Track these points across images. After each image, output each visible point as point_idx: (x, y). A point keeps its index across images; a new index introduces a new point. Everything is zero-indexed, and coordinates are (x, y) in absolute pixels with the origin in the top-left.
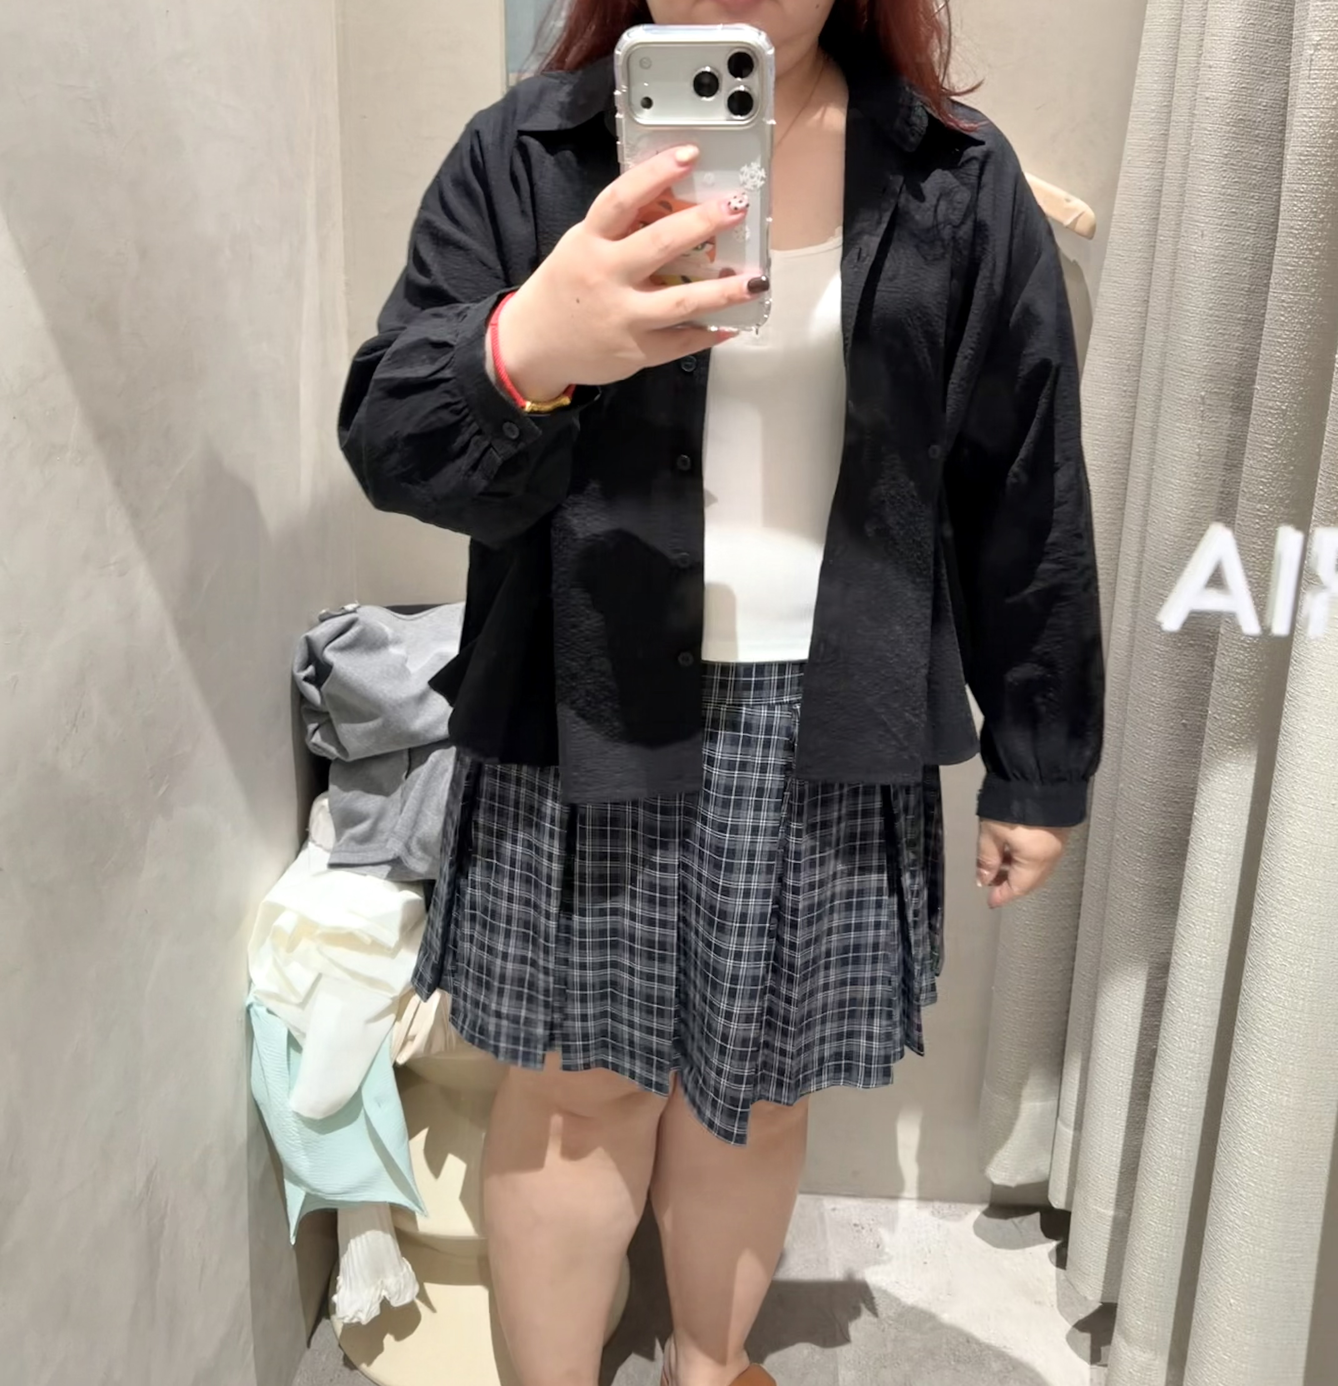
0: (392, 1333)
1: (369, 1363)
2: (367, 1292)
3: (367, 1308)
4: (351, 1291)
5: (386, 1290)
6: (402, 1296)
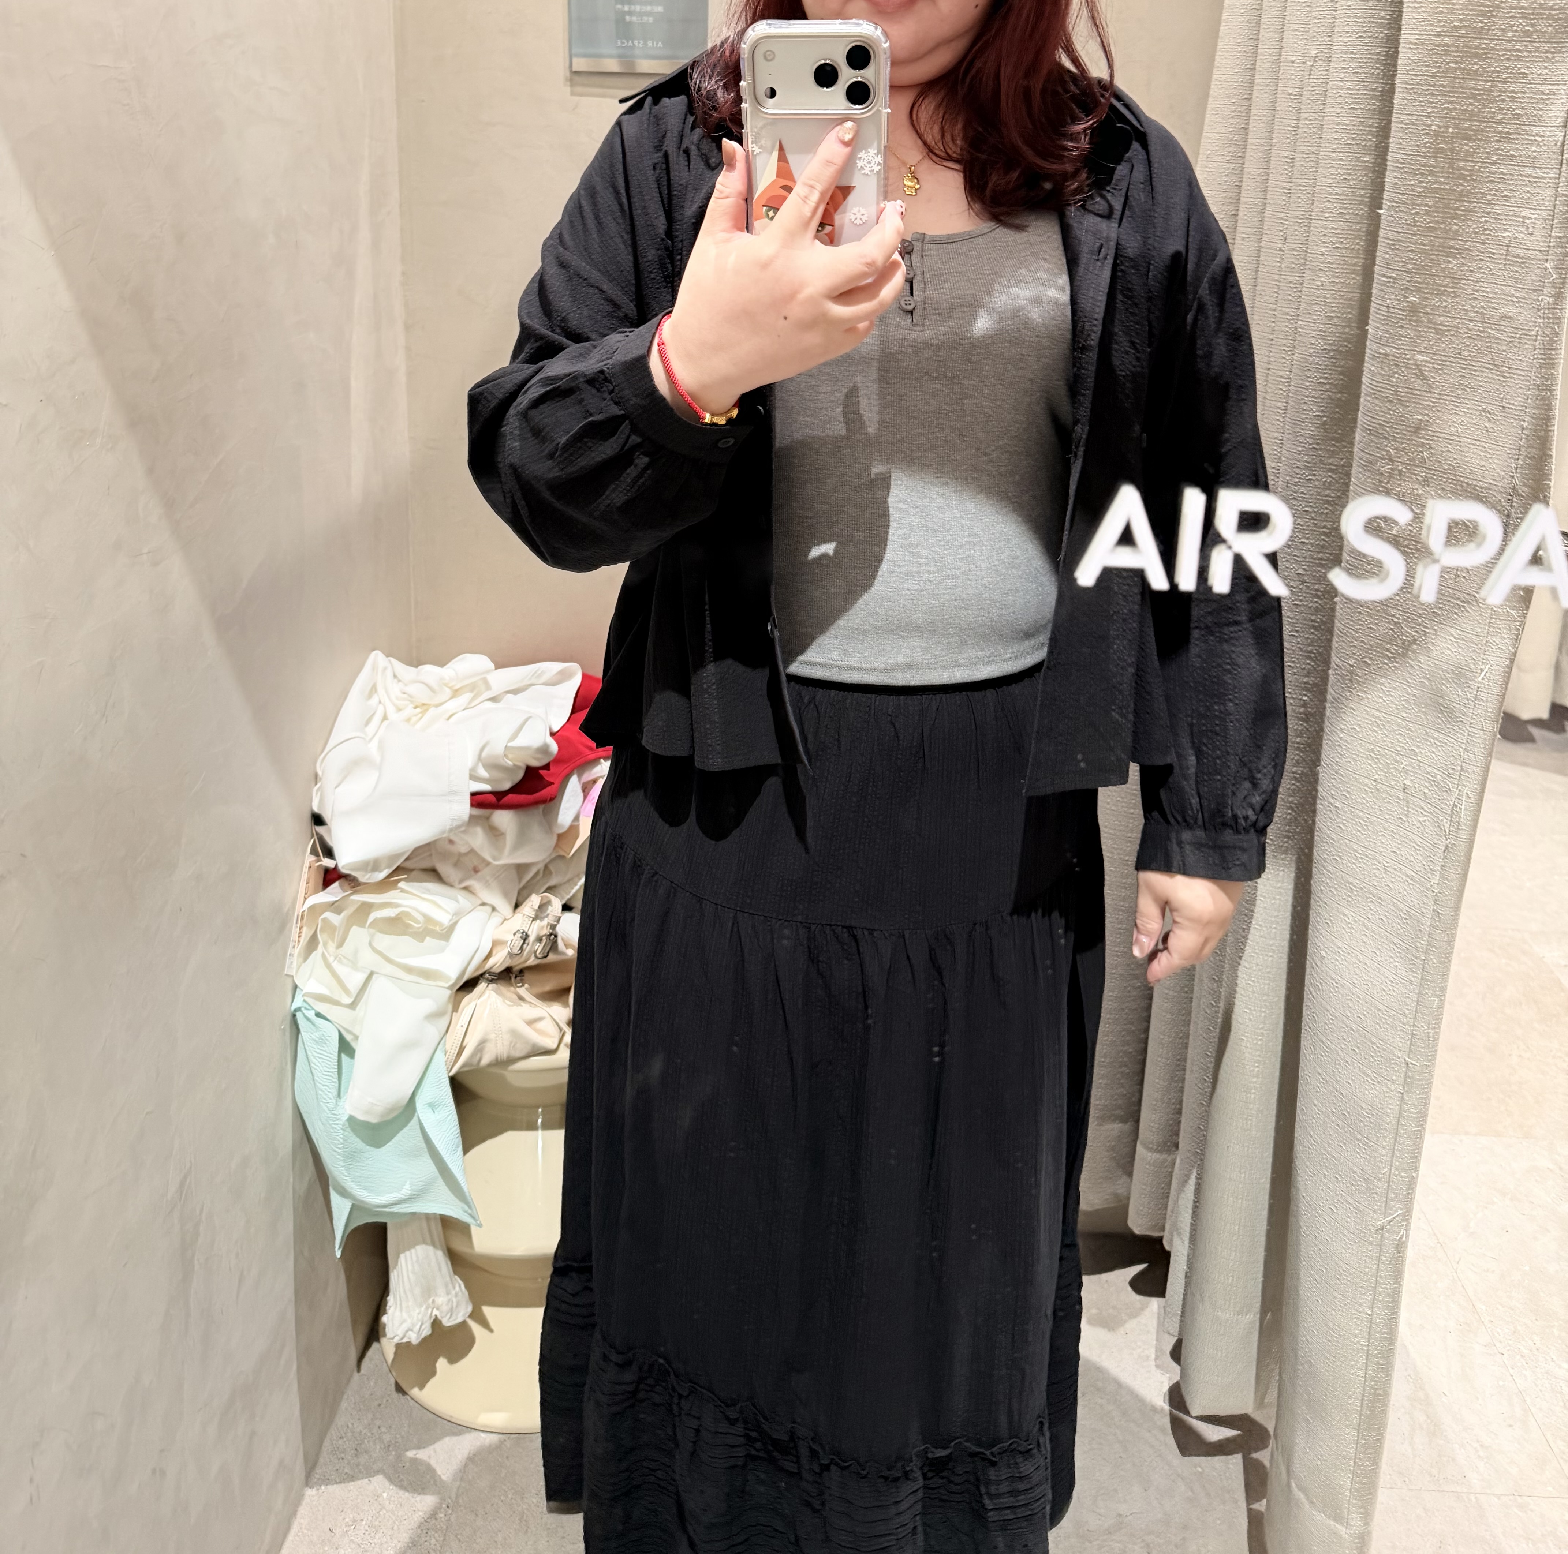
0: (444, 1355)
1: (422, 1387)
2: (417, 1311)
3: (418, 1327)
4: (401, 1310)
5: (438, 1309)
6: (454, 1315)
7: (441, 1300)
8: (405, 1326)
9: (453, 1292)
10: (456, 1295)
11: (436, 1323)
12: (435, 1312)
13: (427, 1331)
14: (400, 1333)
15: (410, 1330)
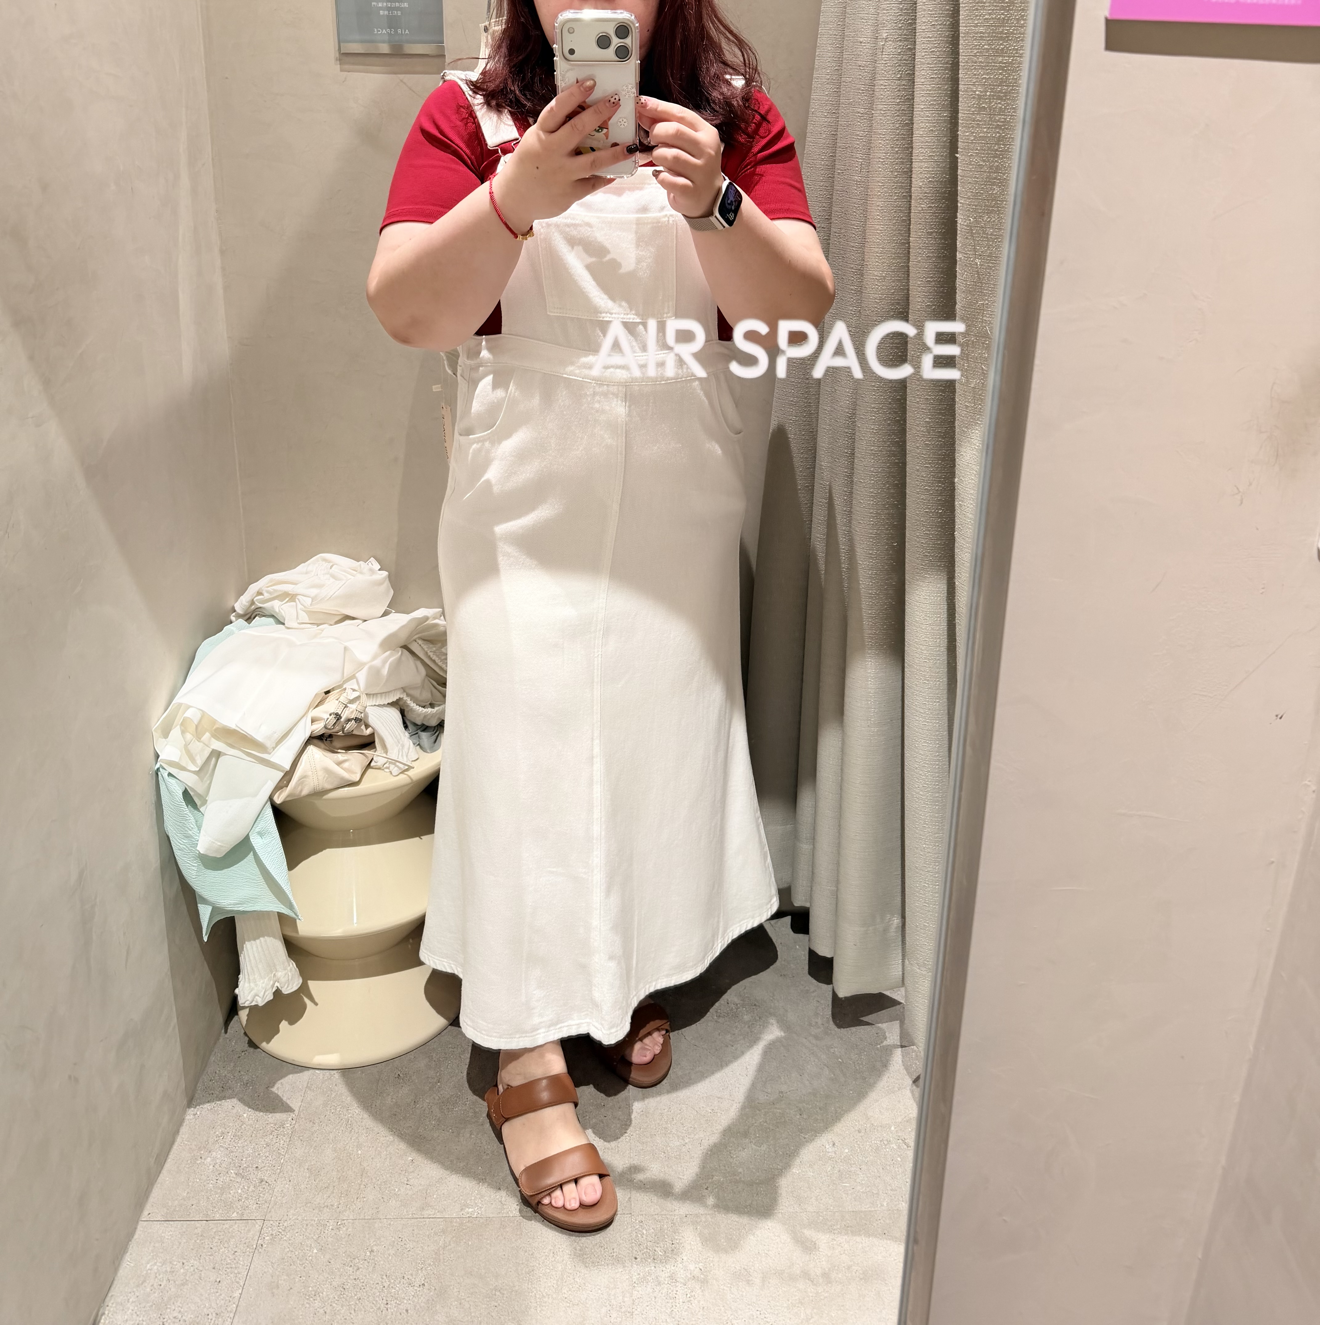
0: (286, 1020)
1: (268, 1041)
2: (262, 981)
3: (262, 993)
4: (249, 983)
5: (278, 982)
6: (290, 985)
7: (279, 974)
8: (253, 993)
9: (289, 968)
10: (291, 970)
11: (277, 993)
12: (277, 984)
13: (270, 997)
14: (249, 998)
15: (257, 995)
